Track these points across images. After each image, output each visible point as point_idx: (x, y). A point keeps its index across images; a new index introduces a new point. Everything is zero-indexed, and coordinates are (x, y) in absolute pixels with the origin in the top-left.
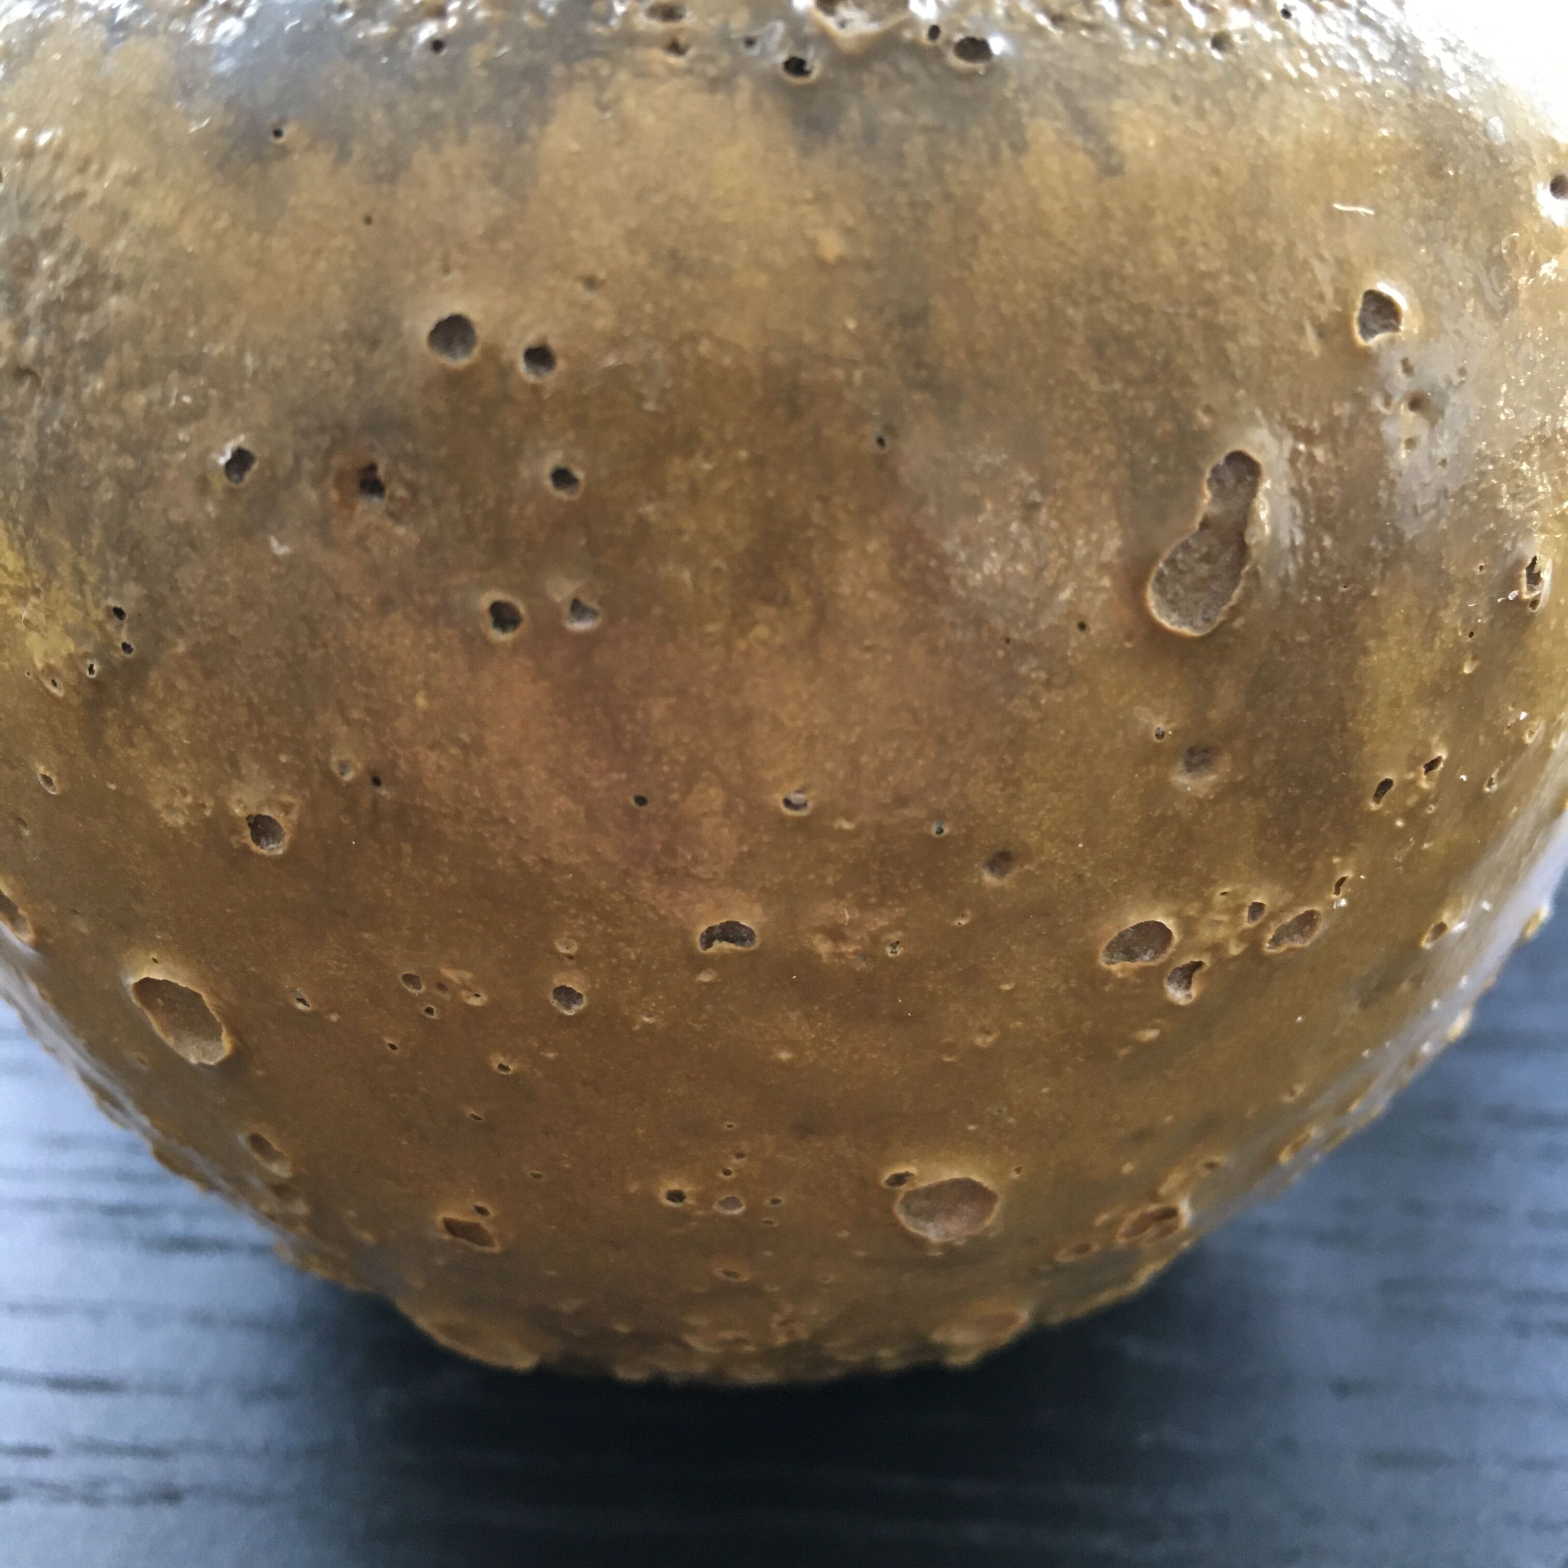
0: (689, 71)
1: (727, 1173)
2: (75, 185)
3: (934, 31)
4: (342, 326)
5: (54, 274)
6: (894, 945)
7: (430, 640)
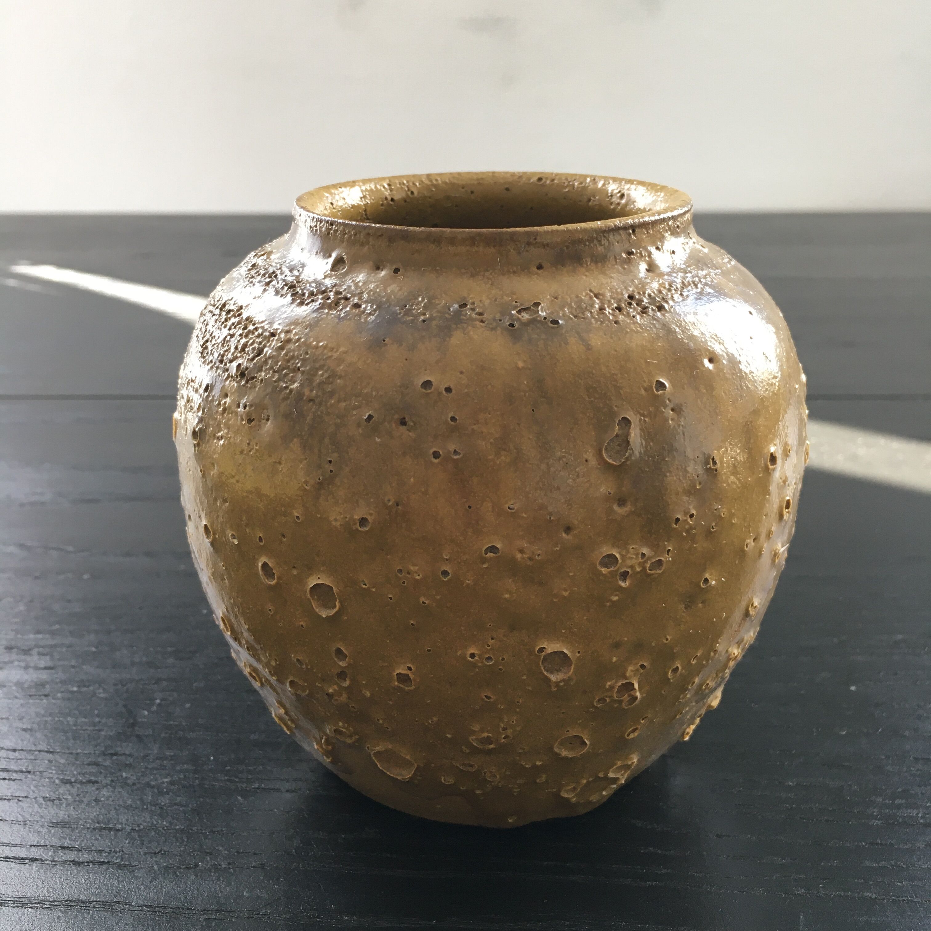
0: (486, 327)
1: (489, 646)
2: (330, 354)
3: (545, 318)
4: (399, 384)
5: (322, 375)
6: (539, 555)
7: (416, 462)
